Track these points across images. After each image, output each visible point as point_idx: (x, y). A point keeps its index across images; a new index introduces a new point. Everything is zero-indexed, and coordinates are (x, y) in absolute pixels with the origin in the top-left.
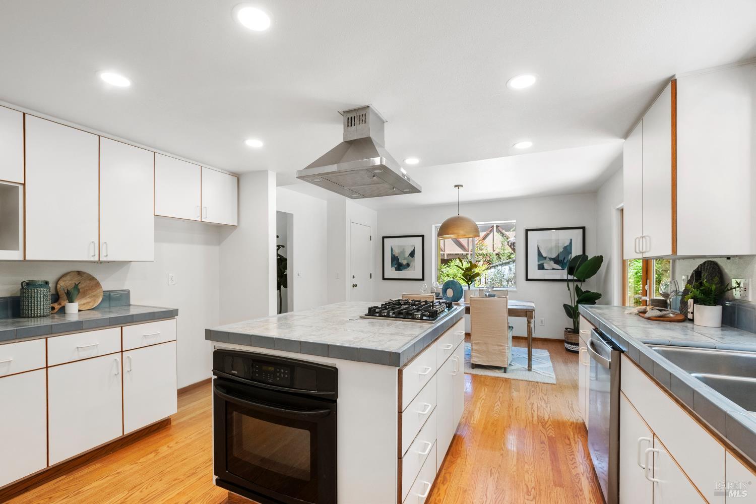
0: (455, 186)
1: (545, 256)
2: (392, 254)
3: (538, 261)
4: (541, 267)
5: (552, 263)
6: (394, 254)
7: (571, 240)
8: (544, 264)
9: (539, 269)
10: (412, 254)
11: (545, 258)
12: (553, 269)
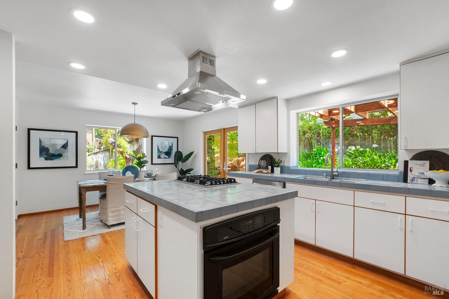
0: (133, 103)
1: (161, 151)
2: (40, 145)
3: (158, 154)
4: (159, 157)
5: (164, 154)
6: (43, 145)
7: (172, 143)
8: (161, 156)
9: (158, 158)
10: (65, 146)
11: (161, 152)
12: (165, 158)
